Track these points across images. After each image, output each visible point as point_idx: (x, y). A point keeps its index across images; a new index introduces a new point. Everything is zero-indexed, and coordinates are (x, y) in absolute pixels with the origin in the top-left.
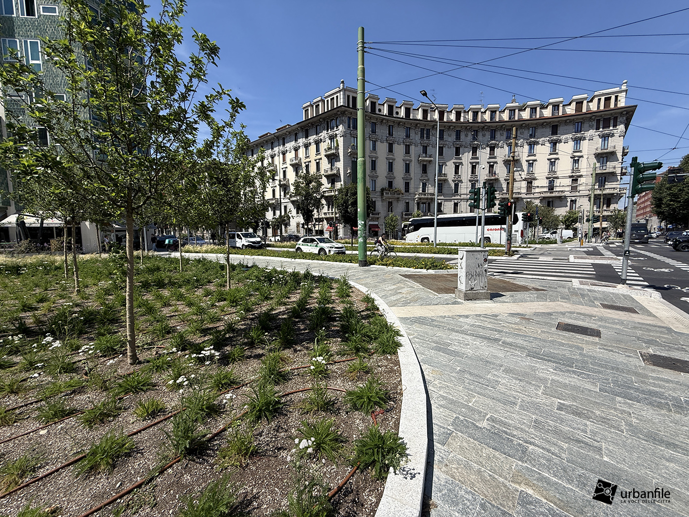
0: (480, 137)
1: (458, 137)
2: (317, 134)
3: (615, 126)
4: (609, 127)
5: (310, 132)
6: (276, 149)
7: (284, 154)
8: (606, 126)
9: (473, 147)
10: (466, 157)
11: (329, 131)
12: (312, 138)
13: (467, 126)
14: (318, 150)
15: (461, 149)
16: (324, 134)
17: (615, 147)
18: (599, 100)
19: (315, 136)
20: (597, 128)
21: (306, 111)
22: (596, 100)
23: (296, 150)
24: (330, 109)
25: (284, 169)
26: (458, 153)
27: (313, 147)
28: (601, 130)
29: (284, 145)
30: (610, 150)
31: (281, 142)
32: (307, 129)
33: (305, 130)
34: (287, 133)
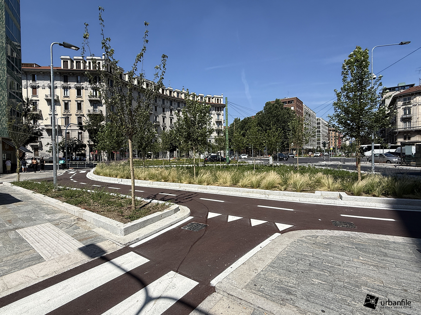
0: (173, 104)
1: (163, 103)
3: (221, 111)
4: (219, 111)
5: (69, 78)
7: (34, 88)
8: (218, 111)
9: (171, 109)
10: (168, 114)
11: (92, 84)
12: (72, 84)
13: (167, 98)
14: (79, 93)
15: (165, 109)
16: (86, 84)
17: (221, 120)
18: (215, 99)
19: (76, 83)
20: (216, 111)
21: (64, 61)
22: (214, 98)
23: (52, 88)
24: (92, 69)
25: (34, 101)
26: (164, 111)
27: (73, 93)
28: (217, 111)
29: (34, 80)
30: (220, 120)
31: (30, 77)
32: (67, 76)
33: (64, 76)
34: (41, 73)
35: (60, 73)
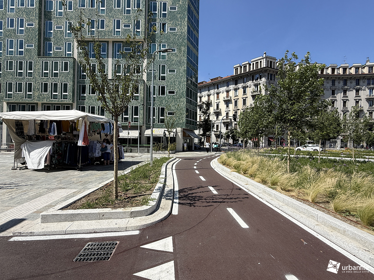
0: (348, 83)
1: (333, 84)
2: (244, 83)
5: (239, 81)
6: (212, 91)
7: (218, 94)
9: (344, 90)
10: (339, 96)
11: (254, 81)
12: (240, 85)
13: (339, 77)
14: (244, 92)
15: (335, 91)
16: (250, 83)
19: (243, 84)
21: (236, 69)
23: (228, 92)
24: (255, 69)
25: (218, 103)
26: (333, 93)
27: (241, 91)
29: (218, 88)
31: (216, 87)
32: (237, 80)
33: (235, 80)
34: (222, 82)
35: (233, 79)
